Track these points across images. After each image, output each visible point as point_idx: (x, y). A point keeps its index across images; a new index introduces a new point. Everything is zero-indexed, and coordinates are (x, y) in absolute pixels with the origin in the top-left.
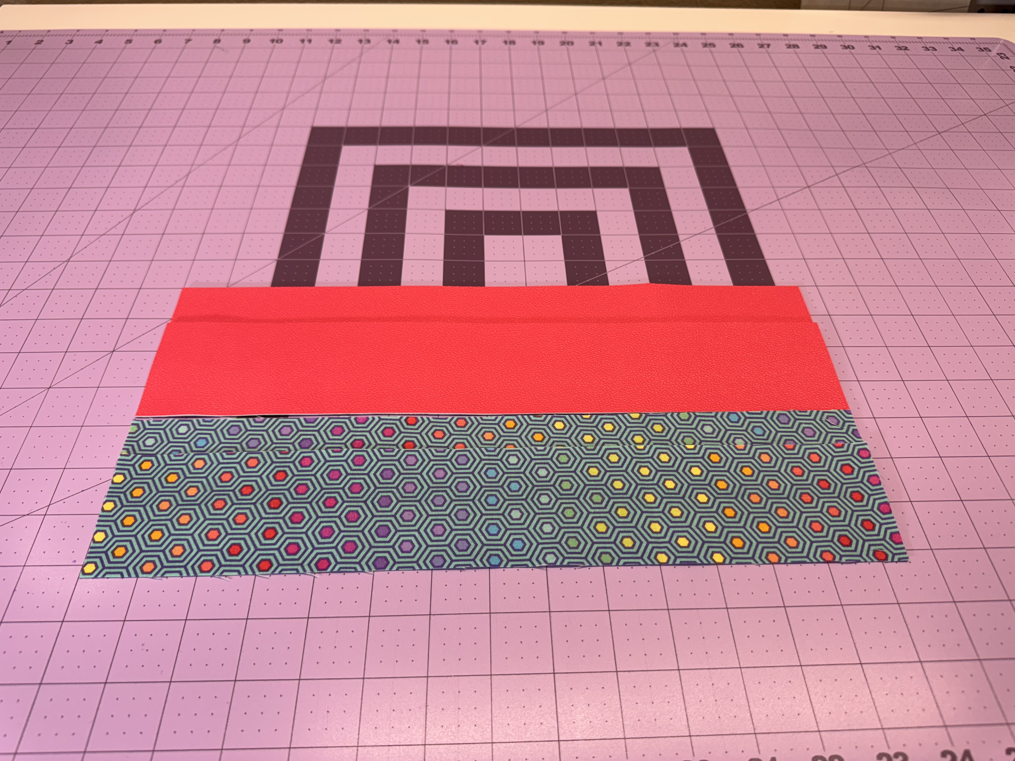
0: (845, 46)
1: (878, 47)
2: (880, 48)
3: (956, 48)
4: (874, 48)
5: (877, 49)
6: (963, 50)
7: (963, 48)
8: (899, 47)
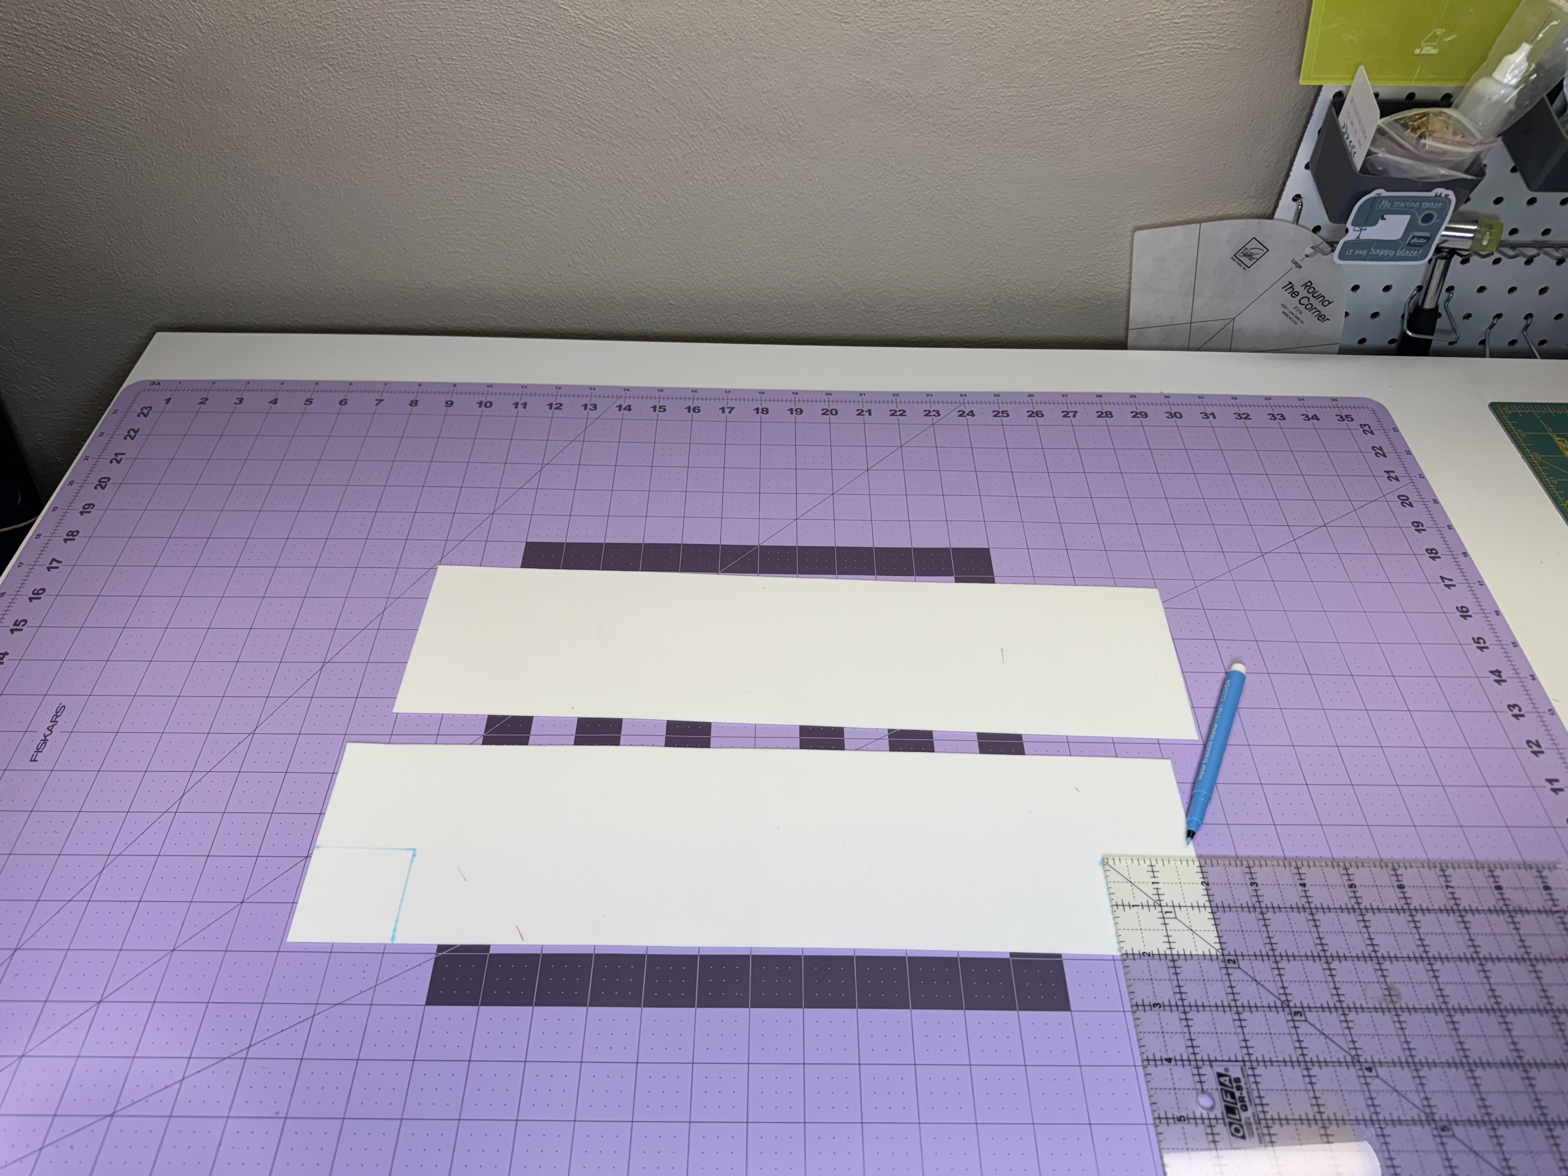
0: (1171, 414)
1: (1213, 414)
2: (1214, 418)
3: (1310, 417)
4: (1207, 416)
5: (1211, 417)
6: (1318, 419)
7: (1319, 417)
8: (1239, 415)
